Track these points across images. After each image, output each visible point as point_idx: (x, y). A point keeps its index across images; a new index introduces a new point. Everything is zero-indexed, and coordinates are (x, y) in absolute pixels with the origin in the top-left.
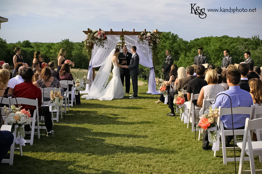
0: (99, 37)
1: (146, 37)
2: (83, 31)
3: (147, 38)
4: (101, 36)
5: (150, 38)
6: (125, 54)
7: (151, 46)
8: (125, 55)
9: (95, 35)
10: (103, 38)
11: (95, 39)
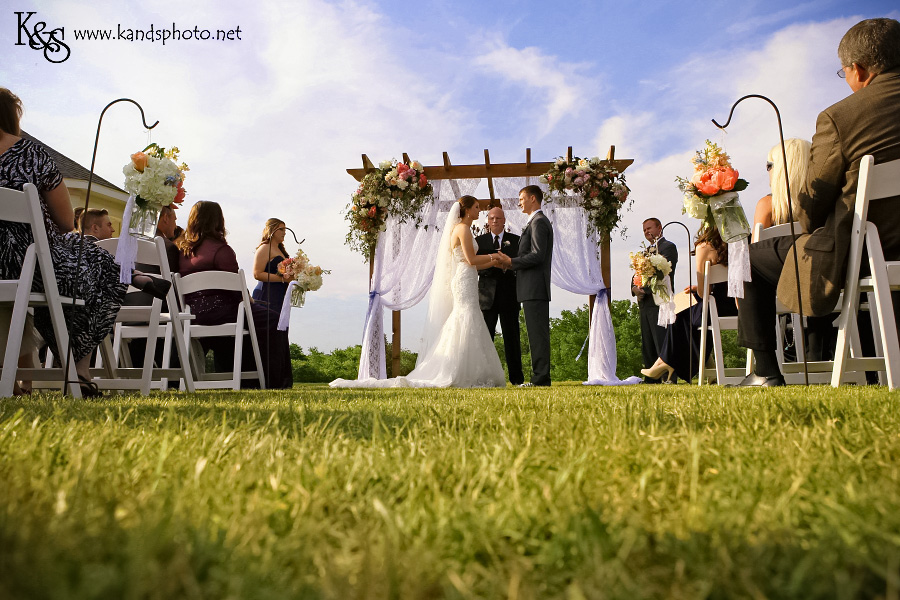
0: (402, 183)
1: (575, 177)
2: (349, 171)
3: (578, 180)
4: (409, 180)
5: (587, 177)
6: (497, 237)
7: (594, 208)
8: (497, 241)
9: (387, 177)
10: (415, 185)
11: (389, 190)
